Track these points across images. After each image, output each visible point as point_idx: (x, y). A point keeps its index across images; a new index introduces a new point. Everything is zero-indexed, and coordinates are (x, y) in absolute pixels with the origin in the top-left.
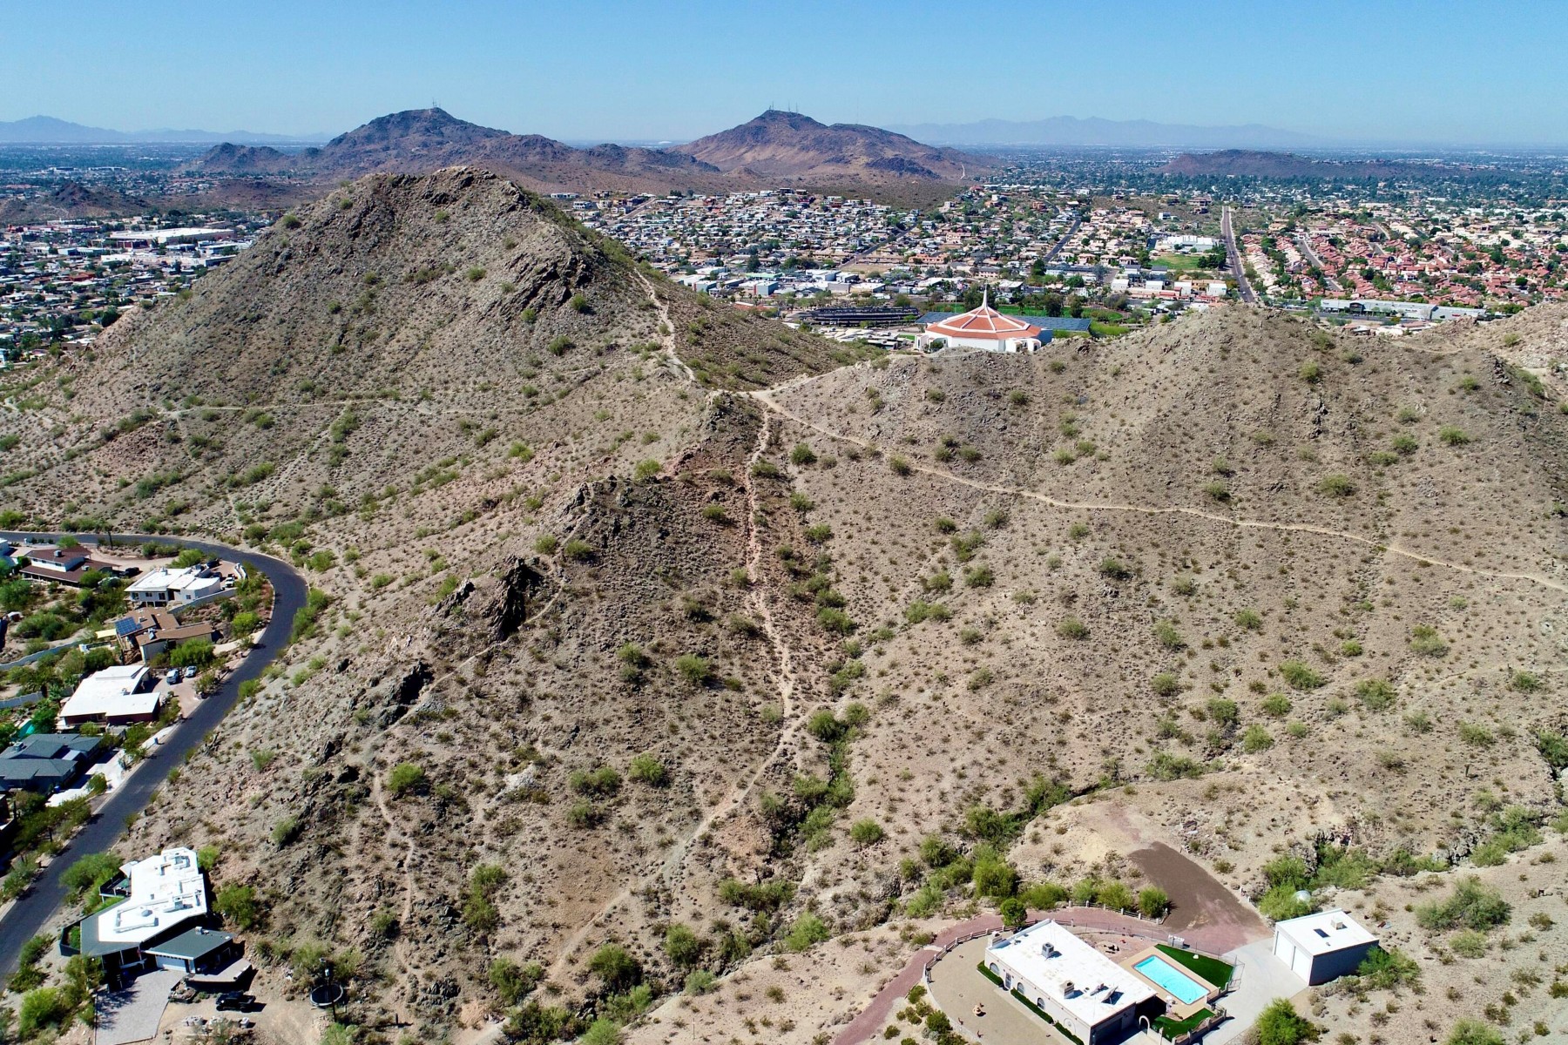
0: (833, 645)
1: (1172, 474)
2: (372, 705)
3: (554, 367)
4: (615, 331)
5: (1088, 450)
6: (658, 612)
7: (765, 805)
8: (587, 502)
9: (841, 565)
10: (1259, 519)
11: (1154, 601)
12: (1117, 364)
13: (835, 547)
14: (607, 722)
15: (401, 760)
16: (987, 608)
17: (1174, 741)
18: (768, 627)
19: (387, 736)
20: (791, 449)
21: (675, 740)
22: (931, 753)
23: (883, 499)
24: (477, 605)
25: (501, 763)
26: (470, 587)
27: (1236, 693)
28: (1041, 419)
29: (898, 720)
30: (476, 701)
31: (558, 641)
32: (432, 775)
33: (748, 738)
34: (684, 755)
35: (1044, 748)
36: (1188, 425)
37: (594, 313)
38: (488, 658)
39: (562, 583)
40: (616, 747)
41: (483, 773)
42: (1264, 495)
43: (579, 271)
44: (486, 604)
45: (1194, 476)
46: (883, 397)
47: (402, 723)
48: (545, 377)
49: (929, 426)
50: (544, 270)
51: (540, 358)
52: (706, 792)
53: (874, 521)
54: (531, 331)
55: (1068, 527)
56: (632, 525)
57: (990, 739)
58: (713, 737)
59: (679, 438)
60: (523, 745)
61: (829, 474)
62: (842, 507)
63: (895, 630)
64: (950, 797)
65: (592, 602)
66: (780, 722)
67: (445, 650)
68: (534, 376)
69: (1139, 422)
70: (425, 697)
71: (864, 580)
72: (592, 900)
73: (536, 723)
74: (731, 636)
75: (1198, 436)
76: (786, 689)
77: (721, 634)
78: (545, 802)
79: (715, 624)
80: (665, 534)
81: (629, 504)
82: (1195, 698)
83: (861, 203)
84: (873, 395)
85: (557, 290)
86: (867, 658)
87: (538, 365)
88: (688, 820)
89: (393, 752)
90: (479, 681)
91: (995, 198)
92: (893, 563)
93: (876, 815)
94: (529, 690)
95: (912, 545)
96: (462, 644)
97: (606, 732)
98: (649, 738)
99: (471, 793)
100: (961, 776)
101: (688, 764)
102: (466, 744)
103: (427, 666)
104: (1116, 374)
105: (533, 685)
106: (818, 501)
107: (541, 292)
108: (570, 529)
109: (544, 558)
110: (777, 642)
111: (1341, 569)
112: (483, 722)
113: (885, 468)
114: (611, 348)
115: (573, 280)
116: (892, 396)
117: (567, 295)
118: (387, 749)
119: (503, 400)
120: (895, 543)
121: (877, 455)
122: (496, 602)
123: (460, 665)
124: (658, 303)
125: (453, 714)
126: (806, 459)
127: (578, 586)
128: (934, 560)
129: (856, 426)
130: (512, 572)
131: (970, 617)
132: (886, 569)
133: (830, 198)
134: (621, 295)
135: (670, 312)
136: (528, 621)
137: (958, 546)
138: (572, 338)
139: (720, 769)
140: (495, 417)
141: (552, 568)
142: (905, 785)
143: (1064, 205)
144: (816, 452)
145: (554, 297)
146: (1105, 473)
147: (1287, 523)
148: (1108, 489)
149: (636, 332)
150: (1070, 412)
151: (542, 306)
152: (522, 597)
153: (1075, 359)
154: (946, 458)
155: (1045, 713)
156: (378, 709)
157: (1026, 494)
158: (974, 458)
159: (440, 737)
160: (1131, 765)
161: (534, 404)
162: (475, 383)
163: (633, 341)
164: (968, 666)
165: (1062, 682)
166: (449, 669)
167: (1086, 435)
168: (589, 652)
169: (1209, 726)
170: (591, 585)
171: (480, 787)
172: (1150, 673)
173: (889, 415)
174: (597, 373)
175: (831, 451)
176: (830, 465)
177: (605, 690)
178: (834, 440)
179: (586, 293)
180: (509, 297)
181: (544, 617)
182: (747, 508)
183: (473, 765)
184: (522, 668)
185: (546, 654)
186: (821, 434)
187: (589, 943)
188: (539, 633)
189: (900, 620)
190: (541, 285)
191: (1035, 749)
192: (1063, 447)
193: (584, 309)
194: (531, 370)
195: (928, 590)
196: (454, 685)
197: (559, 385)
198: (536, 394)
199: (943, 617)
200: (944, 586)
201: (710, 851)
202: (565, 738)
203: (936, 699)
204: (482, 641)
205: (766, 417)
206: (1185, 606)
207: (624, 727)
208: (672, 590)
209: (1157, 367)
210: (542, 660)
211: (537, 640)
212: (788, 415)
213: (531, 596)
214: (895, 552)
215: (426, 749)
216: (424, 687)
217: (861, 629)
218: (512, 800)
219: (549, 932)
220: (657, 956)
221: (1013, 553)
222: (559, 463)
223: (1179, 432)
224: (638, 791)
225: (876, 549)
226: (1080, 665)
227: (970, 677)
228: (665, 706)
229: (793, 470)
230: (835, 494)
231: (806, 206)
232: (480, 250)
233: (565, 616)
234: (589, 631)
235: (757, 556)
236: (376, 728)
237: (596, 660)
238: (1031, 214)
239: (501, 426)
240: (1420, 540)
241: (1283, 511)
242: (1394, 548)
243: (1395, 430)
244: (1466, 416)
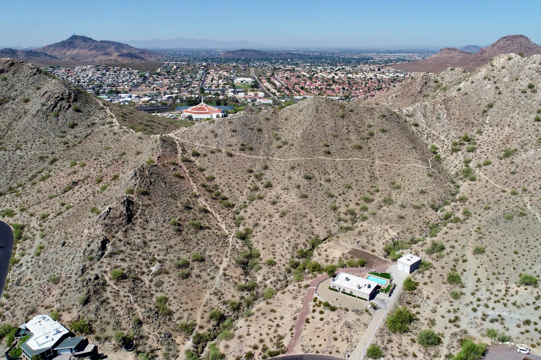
0: (230, 211)
1: (313, 147)
2: (91, 253)
3: (72, 133)
4: (92, 118)
5: (285, 143)
6: (175, 208)
7: (237, 261)
8: (138, 175)
9: (221, 186)
10: (340, 158)
11: (321, 185)
12: (286, 116)
13: (217, 181)
14: (176, 245)
15: (111, 269)
16: (274, 193)
17: (342, 222)
18: (209, 208)
19: (102, 262)
20: (190, 152)
21: (199, 247)
22: (277, 237)
23: (227, 164)
24: (115, 214)
25: (146, 264)
26: (110, 209)
27: (352, 206)
28: (267, 135)
29: (262, 230)
30: (128, 246)
31: (148, 222)
32: (125, 272)
33: (221, 243)
34: (205, 251)
35: (309, 230)
36: (313, 133)
37: (82, 112)
38: (126, 231)
39: (140, 203)
40: (182, 252)
41: (141, 268)
42: (339, 151)
43: (72, 97)
44: (119, 213)
45: (319, 148)
46: (216, 132)
47: (105, 257)
48: (69, 137)
49: (234, 140)
50: (58, 97)
51: (65, 130)
52: (217, 260)
53: (227, 172)
54: (58, 120)
55: (289, 166)
56: (155, 181)
57: (292, 230)
58: (210, 244)
59: (151, 152)
60: (151, 257)
61: (206, 158)
62: (214, 168)
63: (247, 204)
64: (289, 248)
65: (153, 208)
66: (226, 237)
67: (109, 231)
68: (64, 137)
69: (299, 133)
70: (109, 247)
71: (231, 190)
72: (199, 299)
73: (151, 249)
74: (200, 213)
75: (316, 136)
76: (223, 226)
77: (196, 213)
78: (167, 273)
79: (193, 210)
80: (166, 183)
81: (151, 175)
82: (343, 209)
83: (128, 69)
84: (213, 132)
85: (65, 104)
86: (242, 213)
87: (65, 132)
88: (216, 270)
89: (107, 267)
90: (126, 239)
91: (175, 67)
92: (237, 184)
93: (270, 257)
94: (145, 239)
95: (241, 178)
96: (114, 228)
97: (177, 248)
98: (191, 247)
99: (141, 275)
100: (289, 242)
101: (207, 253)
102: (131, 260)
103: (106, 237)
104: (286, 120)
105: (145, 238)
106: (206, 167)
107: (59, 105)
108: (136, 185)
109: (131, 195)
110: (214, 213)
111: (366, 169)
112: (133, 252)
113: (224, 155)
114: (93, 124)
115: (71, 100)
116: (219, 132)
117: (70, 106)
118: (104, 267)
119: (54, 146)
120: (236, 178)
121: (220, 151)
122: (122, 212)
123: (117, 235)
124: (105, 107)
125: (122, 251)
126: (196, 155)
127: (146, 203)
128: (250, 181)
129: (210, 142)
130: (124, 201)
131: (270, 196)
132: (237, 186)
134: (90, 105)
135: (110, 110)
136: (135, 217)
137: (256, 177)
138: (76, 122)
139: (217, 253)
140: (53, 153)
141: (135, 198)
142: (274, 248)
143: (200, 69)
144: (199, 152)
145: (64, 107)
146: (294, 149)
147: (348, 158)
148: (296, 154)
149: (101, 118)
150: (275, 132)
151: (60, 110)
152: (130, 209)
153: (272, 116)
154: (243, 150)
155: (305, 220)
156: (94, 254)
157: (271, 158)
158: (251, 149)
159: (121, 259)
160: (334, 230)
161: (68, 147)
162: (39, 141)
163: (101, 121)
164: (276, 211)
165: (306, 211)
166: (113, 237)
167: (283, 139)
168: (159, 225)
169: (349, 217)
170: (150, 202)
171: (143, 273)
172: (328, 204)
173: (220, 138)
174: (91, 134)
175: (204, 152)
176: (205, 155)
177: (170, 235)
178: (203, 147)
179: (78, 105)
180: (45, 108)
181: (140, 215)
182: (185, 172)
183: (137, 267)
184: (139, 232)
185: (146, 227)
186: (198, 146)
187: (205, 312)
188: (140, 220)
189: (247, 201)
190: (58, 103)
191: (306, 230)
192: (276, 143)
193: (78, 110)
194: (62, 134)
195: (252, 191)
196: (118, 242)
197: (76, 139)
198: (68, 143)
199: (261, 198)
200: (256, 189)
201: (227, 277)
202: (165, 252)
203: (270, 222)
204: (121, 226)
205: (177, 142)
206: (330, 185)
207: (182, 245)
208: (175, 201)
209: (298, 117)
210: (145, 229)
211: (140, 223)
212: (184, 141)
213: (133, 208)
214: (237, 180)
215: (118, 264)
216: (107, 245)
217: (236, 206)
218: (156, 275)
219: (190, 312)
220: (227, 310)
221: (275, 176)
222: (98, 166)
223: (311, 135)
224: (196, 264)
225: (230, 180)
226: (309, 205)
227: (278, 214)
228: (191, 237)
229: (193, 158)
230: (210, 165)
231: (107, 71)
232: (25, 91)
233: (146, 213)
234: (156, 217)
235: (195, 187)
236: (96, 261)
237: (163, 226)
238: (189, 72)
239: (57, 156)
240: (383, 159)
241: (345, 155)
242: (377, 162)
243: (367, 130)
244: (384, 124)
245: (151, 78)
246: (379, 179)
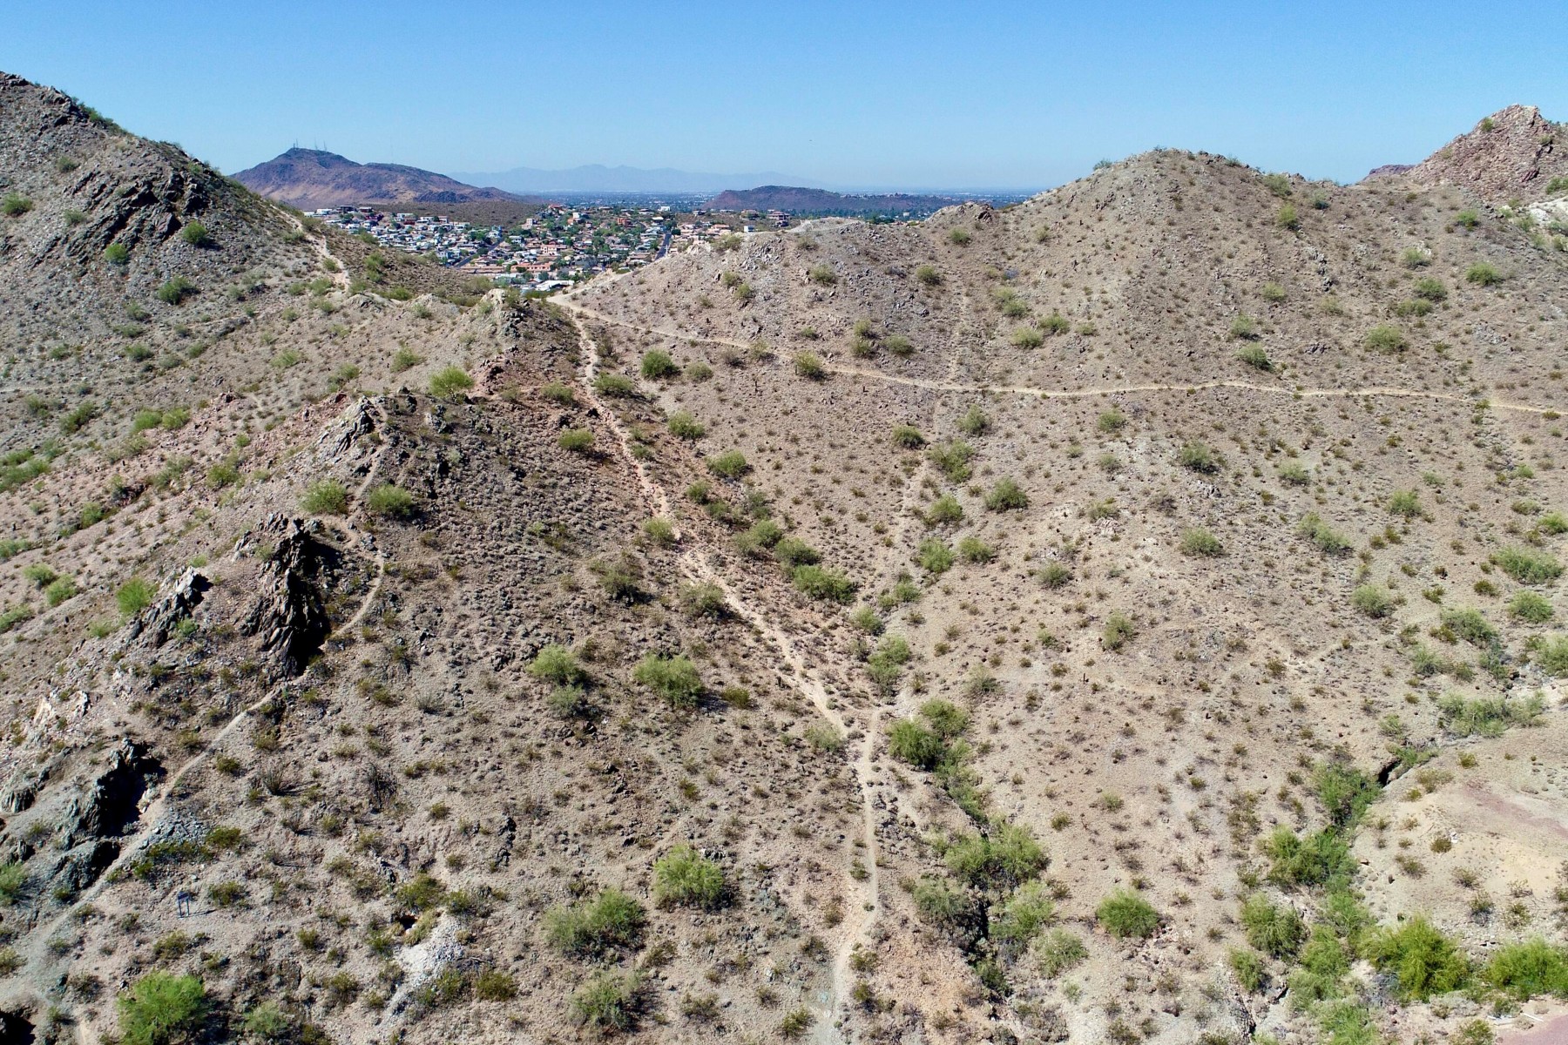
0: (838, 620)
1: (1191, 342)
2: (29, 853)
3: (171, 320)
4: (257, 270)
5: (1055, 328)
6: (561, 595)
7: (927, 904)
8: (379, 429)
9: (783, 505)
10: (1321, 386)
11: (1268, 499)
12: (1039, 227)
13: (763, 481)
14: (563, 799)
15: (136, 966)
16: (1043, 534)
17: (1443, 679)
18: (733, 601)
19: (84, 916)
20: (636, 361)
21: (699, 810)
22: (1119, 758)
23: (800, 412)
24: (224, 614)
25: (376, 925)
26: (200, 584)
27: (1461, 600)
28: (966, 300)
29: (1022, 714)
30: (275, 803)
31: (409, 663)
32: (224, 986)
33: (815, 787)
34: (732, 836)
35: (1280, 719)
36: (1175, 286)
37: (219, 248)
38: (276, 713)
39: (379, 560)
40: (600, 846)
41: (340, 957)
42: (1310, 359)
43: (188, 192)
44: (246, 609)
45: (1215, 345)
46: (748, 282)
47: (113, 881)
48: (158, 334)
49: (829, 316)
50: (133, 191)
51: (146, 309)
52: (809, 900)
53: (804, 443)
54: (124, 274)
55: (1092, 420)
56: (465, 461)
57: (1193, 717)
58: (762, 795)
59: (463, 353)
60: (408, 879)
61: (706, 388)
62: (746, 427)
63: (916, 584)
64: (1205, 822)
65: (445, 588)
66: (838, 751)
67: (175, 709)
68: (140, 334)
69: (1114, 286)
70: (154, 813)
71: (828, 522)
73: (417, 827)
74: (691, 621)
75: (1192, 296)
76: (816, 693)
77: (674, 619)
78: (505, 993)
79: (657, 605)
80: (521, 474)
81: (449, 429)
82: (1422, 615)
83: (437, 220)
84: (732, 282)
85: (158, 218)
86: (896, 628)
87: (145, 318)
88: (809, 965)
89: (107, 952)
90: (270, 763)
91: (576, 216)
92: (858, 494)
93: (1112, 883)
94: (383, 764)
95: (871, 468)
96: (210, 693)
97: (570, 818)
98: (655, 814)
99: (328, 1009)
100: (1198, 786)
101: (750, 852)
102: (281, 898)
103: (141, 749)
104: (1044, 240)
105: (385, 753)
106: (706, 424)
107: (132, 222)
108: (364, 470)
109: (328, 521)
110: (759, 622)
111: (1455, 434)
112: (304, 844)
113: (789, 373)
114: (257, 291)
115: (182, 205)
116: (763, 282)
117: (174, 226)
118: (91, 949)
119: (96, 368)
120: (847, 469)
121: (768, 358)
122: (265, 603)
123: (217, 736)
124: (310, 238)
125: (231, 840)
126: (664, 371)
127: (410, 563)
128: (915, 484)
129: (721, 323)
130: (286, 544)
131: (1026, 549)
132: (854, 506)
133: (400, 215)
134: (256, 226)
135: (330, 247)
136: (339, 632)
137: (944, 465)
138: (192, 282)
139: (806, 852)
140: (86, 391)
141: (351, 535)
142: (1119, 818)
143: (649, 220)
144: (676, 361)
145: (153, 228)
146: (1099, 350)
147: (1357, 387)
148: (1116, 368)
149: (290, 270)
150: (1000, 290)
151: (135, 240)
152: (315, 591)
153: (978, 227)
154: (871, 355)
155: (1240, 665)
156: (45, 860)
157: (997, 389)
158: (906, 352)
159: (215, 894)
160: (1422, 723)
161: (149, 368)
162: (41, 349)
163: (288, 280)
164: (1075, 617)
165: (1234, 619)
166: (194, 748)
167: (1043, 313)
168: (474, 678)
169: (1465, 653)
170: (432, 559)
171: (346, 992)
172: (1335, 586)
173: (766, 305)
174: (244, 323)
175: (698, 360)
176: (705, 375)
177: (534, 740)
178: (694, 344)
179: (205, 222)
180: (79, 230)
181: (368, 621)
182: (614, 438)
183: (313, 944)
184: (353, 722)
185: (394, 689)
186: (670, 337)
188: (364, 652)
189: (916, 573)
190: (130, 212)
191: (1269, 722)
192: (1008, 333)
193: (203, 242)
194: (134, 326)
195: (930, 525)
196: (215, 780)
197: (186, 341)
198: (150, 356)
199: (982, 557)
200: (951, 518)
201: (885, 1020)
202: (495, 846)
203: (1058, 672)
204: (252, 683)
205: (579, 324)
206: (1310, 498)
207: (598, 802)
208: (566, 560)
209: (1097, 226)
210: (389, 702)
211: (367, 666)
212: (609, 319)
213: (332, 586)
214: (851, 480)
215: (190, 929)
216: (146, 796)
217: (863, 592)
218: (432, 1005)
221: (1030, 460)
222: (240, 423)
223: (1167, 294)
224: (683, 928)
225: (821, 479)
226: (1240, 591)
227: (1093, 633)
228: (652, 752)
229: (648, 387)
230: (727, 412)
231: (374, 224)
232: (18, 176)
233: (406, 615)
234: (458, 638)
235: (663, 501)
236: (49, 902)
237: (492, 687)
238: (618, 230)
239: (101, 402)
240: (1521, 391)
241: (1341, 375)
242: (1498, 404)
243: (1407, 277)
244: (1481, 253)
245: (504, 244)
246: (1540, 475)
